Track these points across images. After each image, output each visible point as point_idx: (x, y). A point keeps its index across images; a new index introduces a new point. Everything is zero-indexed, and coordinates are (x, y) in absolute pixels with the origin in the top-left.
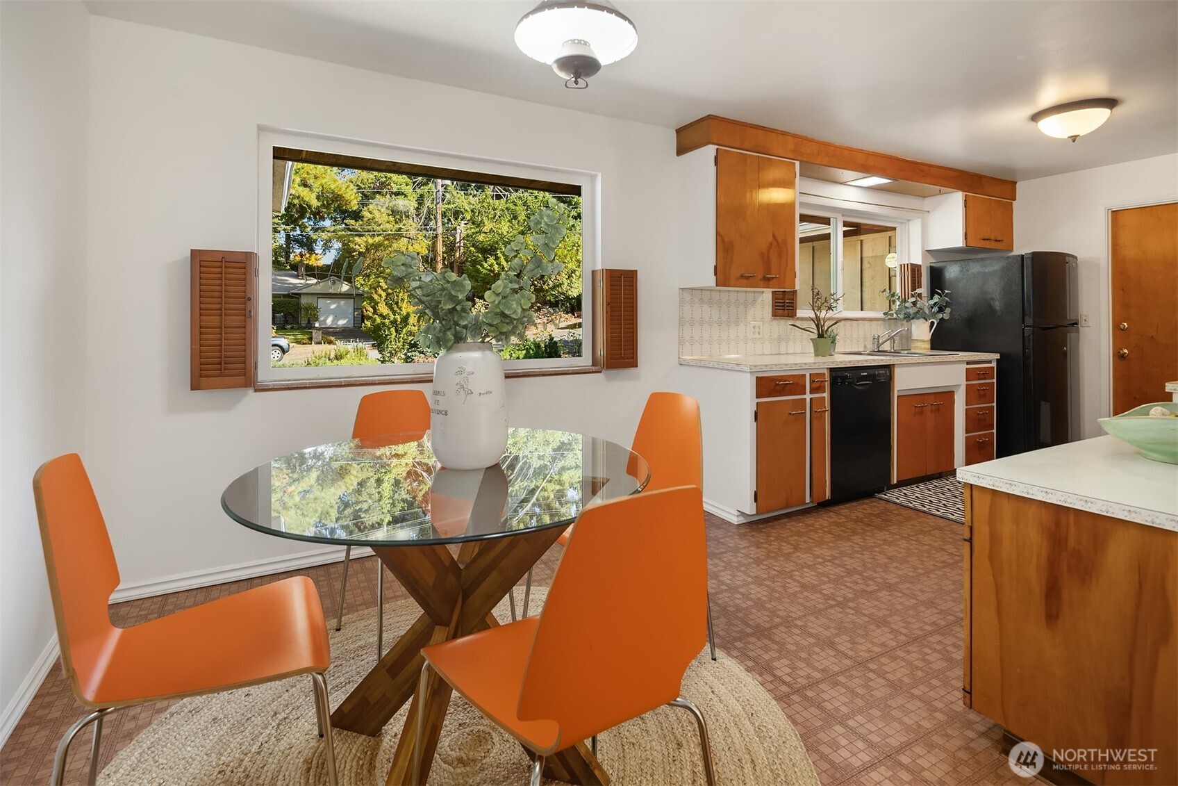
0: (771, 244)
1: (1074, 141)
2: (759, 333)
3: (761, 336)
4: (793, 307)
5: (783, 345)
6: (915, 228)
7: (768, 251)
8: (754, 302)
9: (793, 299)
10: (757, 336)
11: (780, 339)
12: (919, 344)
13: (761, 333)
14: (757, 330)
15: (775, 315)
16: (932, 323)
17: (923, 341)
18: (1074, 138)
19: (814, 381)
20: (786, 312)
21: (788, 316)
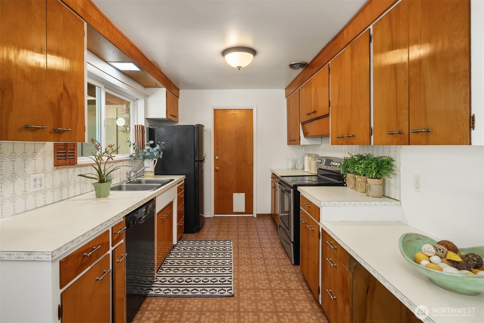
0: (62, 95)
1: (239, 70)
2: (41, 185)
3: (43, 188)
4: (74, 156)
5: (65, 190)
6: (141, 104)
7: (59, 102)
8: (35, 153)
9: (74, 150)
10: (39, 188)
11: (61, 187)
12: (149, 174)
13: (43, 185)
14: (38, 182)
15: (57, 164)
16: (155, 161)
17: (151, 172)
18: (239, 68)
19: (115, 234)
20: (68, 161)
21: (70, 164)
